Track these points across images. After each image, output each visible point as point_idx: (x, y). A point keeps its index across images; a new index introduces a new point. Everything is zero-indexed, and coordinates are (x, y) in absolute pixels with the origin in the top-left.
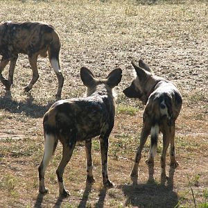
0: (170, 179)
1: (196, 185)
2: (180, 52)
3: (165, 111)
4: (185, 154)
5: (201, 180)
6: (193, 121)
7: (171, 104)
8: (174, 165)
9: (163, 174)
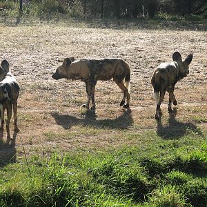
0: (13, 140)
1: (30, 144)
2: (27, 57)
3: (6, 95)
4: (25, 124)
5: (34, 140)
6: (32, 102)
7: (10, 90)
8: (16, 131)
9: (8, 137)
